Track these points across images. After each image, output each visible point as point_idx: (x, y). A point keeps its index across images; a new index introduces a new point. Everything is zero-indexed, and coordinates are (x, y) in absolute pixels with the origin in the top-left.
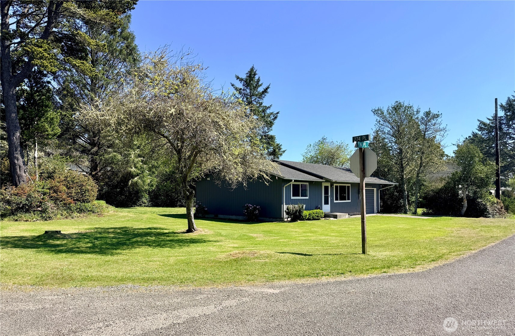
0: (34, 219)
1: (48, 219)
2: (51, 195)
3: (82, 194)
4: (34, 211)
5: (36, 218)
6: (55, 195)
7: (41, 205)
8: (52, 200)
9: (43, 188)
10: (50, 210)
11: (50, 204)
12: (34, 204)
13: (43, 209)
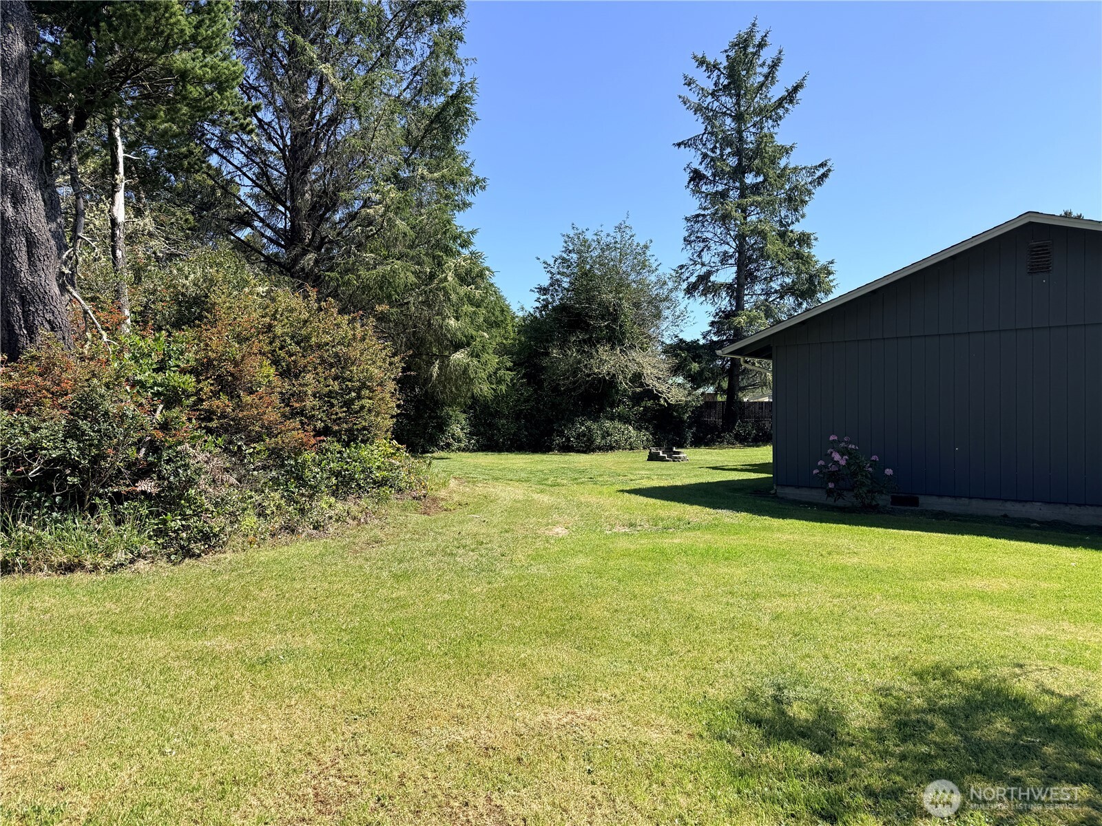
0: (120, 556)
1: (196, 547)
2: (205, 405)
3: (348, 404)
4: (118, 498)
5: (129, 548)
6: (223, 403)
7: (151, 464)
8: (210, 431)
9: (161, 367)
10: (203, 493)
11: (201, 457)
12: (114, 461)
13: (170, 488)
